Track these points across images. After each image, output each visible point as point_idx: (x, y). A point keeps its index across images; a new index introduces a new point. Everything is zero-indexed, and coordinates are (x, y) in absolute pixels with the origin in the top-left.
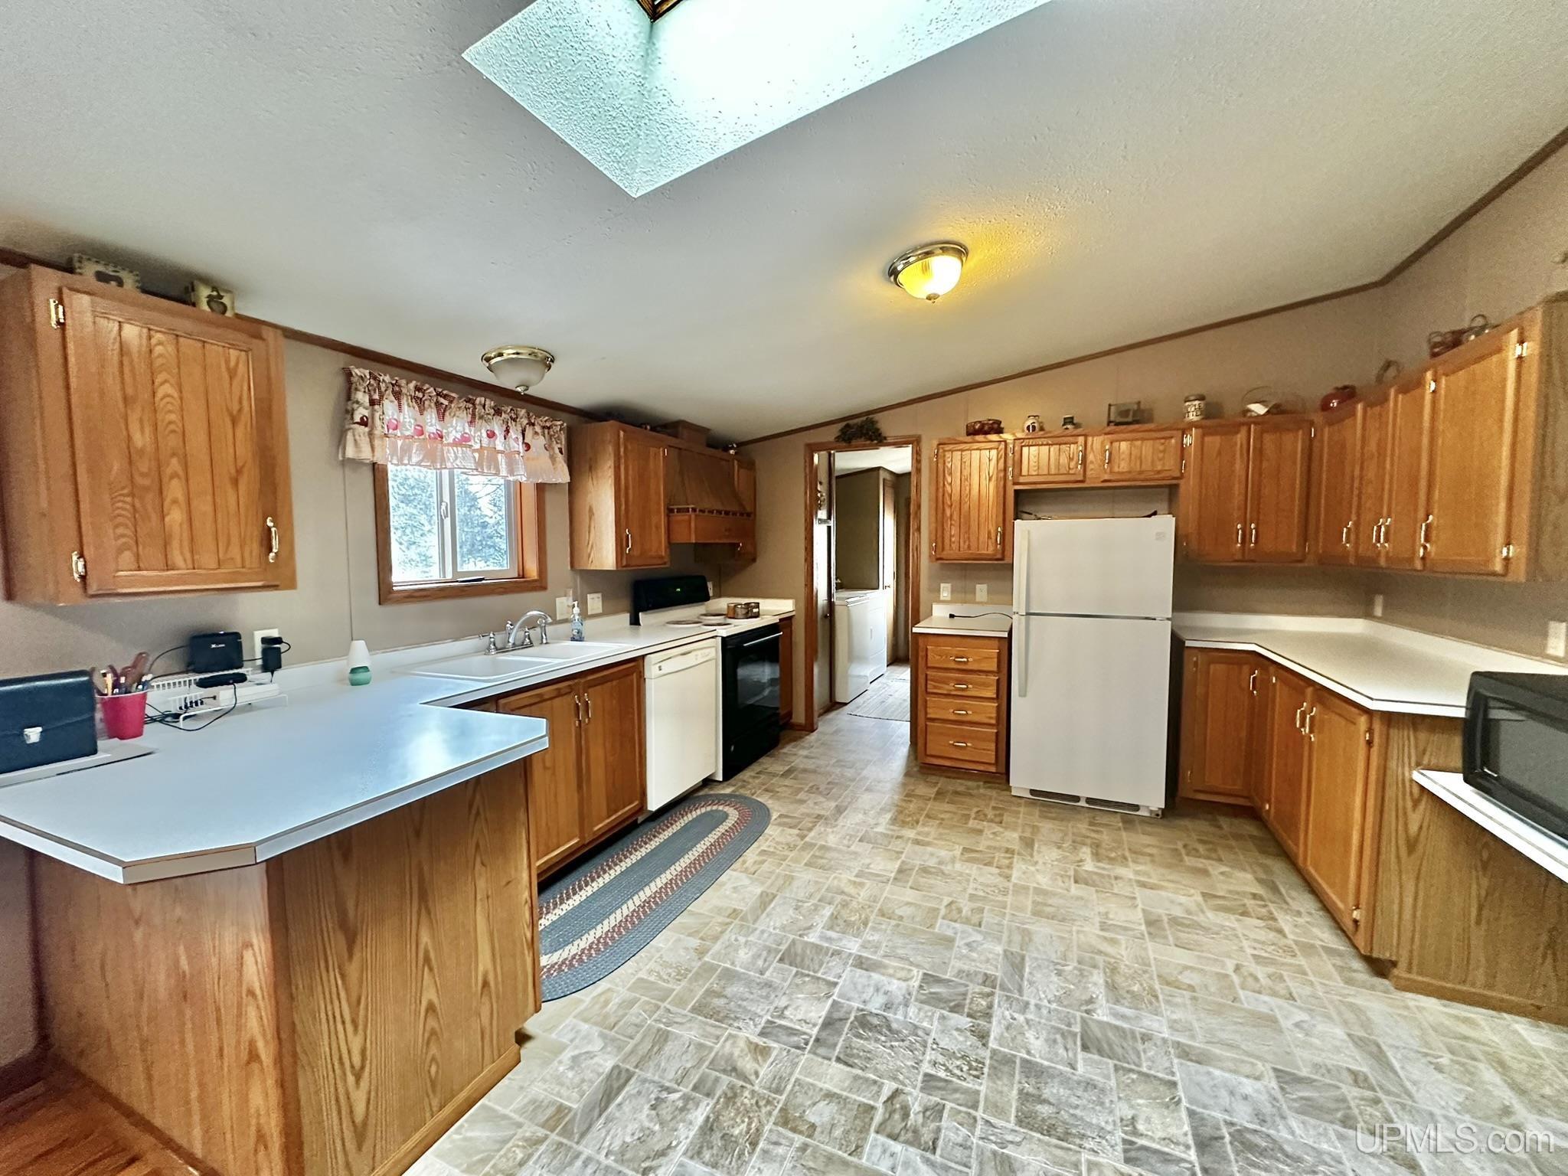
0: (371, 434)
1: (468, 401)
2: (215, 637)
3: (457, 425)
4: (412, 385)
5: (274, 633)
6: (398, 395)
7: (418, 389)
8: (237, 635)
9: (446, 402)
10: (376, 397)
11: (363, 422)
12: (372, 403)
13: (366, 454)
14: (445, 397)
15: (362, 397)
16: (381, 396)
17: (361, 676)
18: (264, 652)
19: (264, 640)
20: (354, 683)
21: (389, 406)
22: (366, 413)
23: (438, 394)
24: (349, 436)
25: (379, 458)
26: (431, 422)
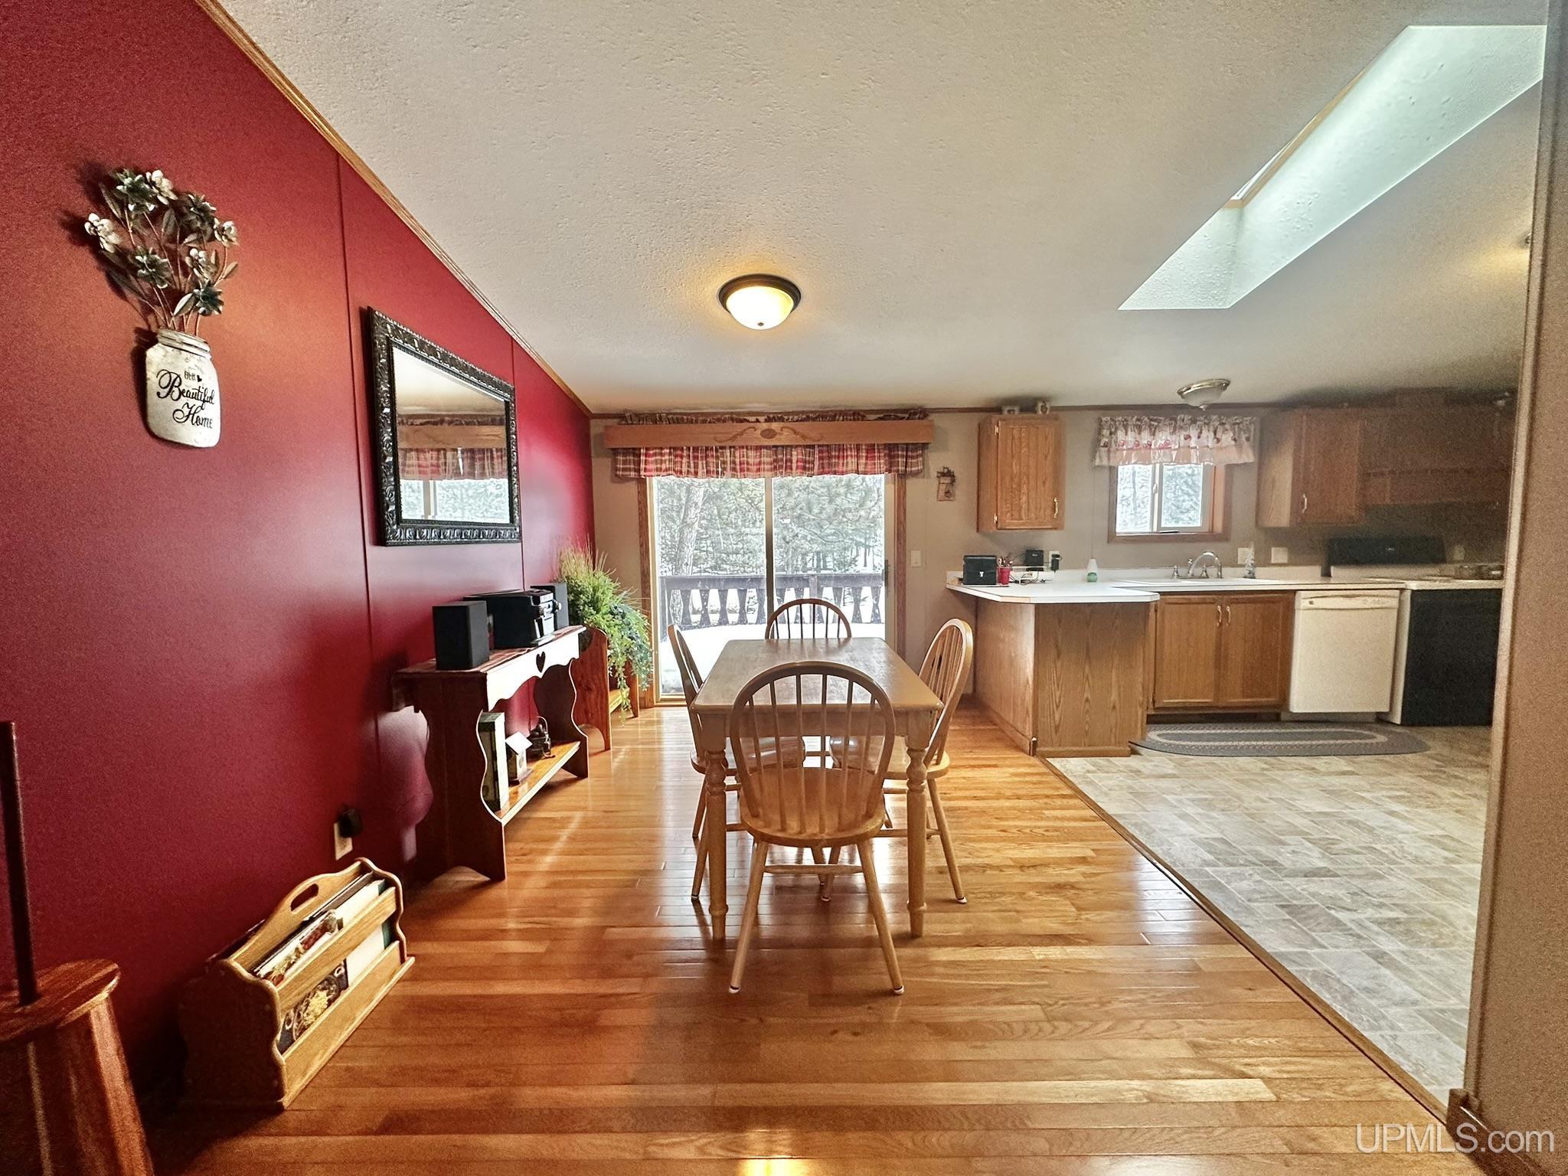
0: (1109, 451)
1: (1171, 419)
2: (1034, 551)
3: (1163, 437)
4: (1134, 419)
5: (1057, 553)
6: (1126, 427)
7: (1138, 420)
8: (1042, 551)
9: (1156, 424)
10: (1113, 430)
11: (1105, 446)
12: (1111, 433)
13: (1105, 463)
14: (1155, 420)
15: (1106, 432)
16: (1116, 429)
17: (1092, 577)
18: (1053, 561)
19: (1053, 556)
20: (1089, 581)
21: (1120, 434)
22: (1107, 440)
23: (1151, 420)
24: (1098, 454)
25: (1112, 464)
26: (1145, 438)
